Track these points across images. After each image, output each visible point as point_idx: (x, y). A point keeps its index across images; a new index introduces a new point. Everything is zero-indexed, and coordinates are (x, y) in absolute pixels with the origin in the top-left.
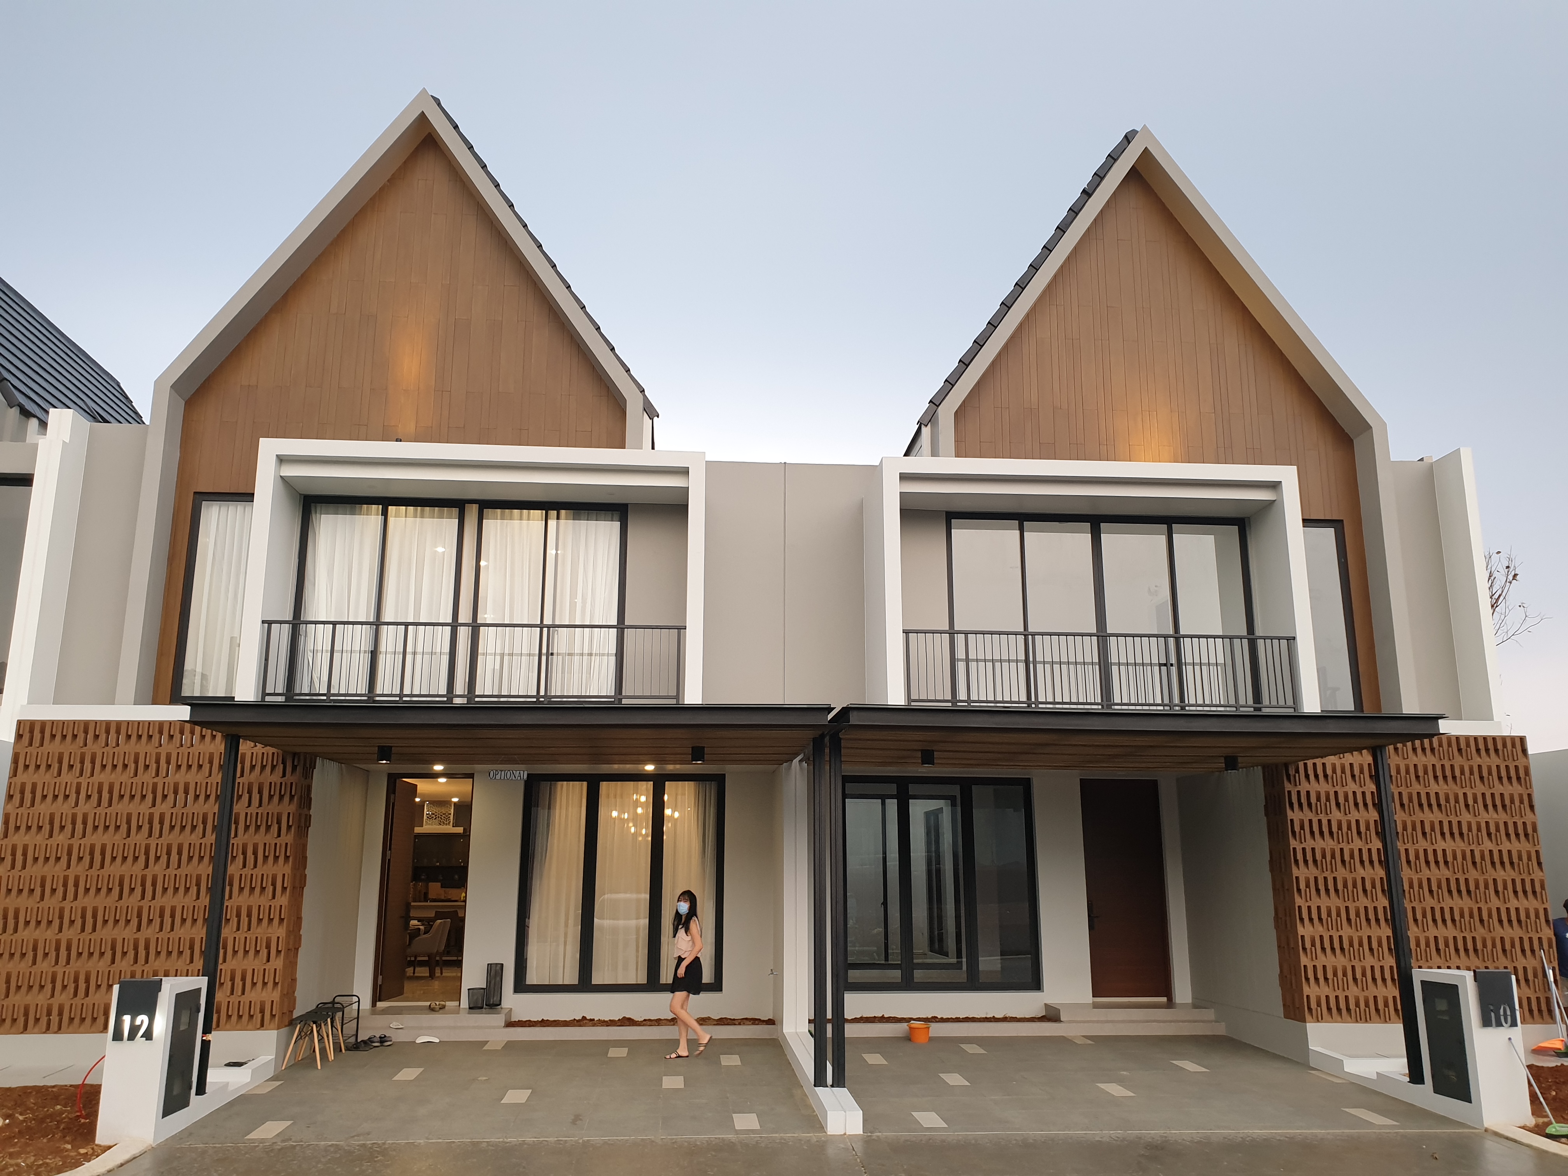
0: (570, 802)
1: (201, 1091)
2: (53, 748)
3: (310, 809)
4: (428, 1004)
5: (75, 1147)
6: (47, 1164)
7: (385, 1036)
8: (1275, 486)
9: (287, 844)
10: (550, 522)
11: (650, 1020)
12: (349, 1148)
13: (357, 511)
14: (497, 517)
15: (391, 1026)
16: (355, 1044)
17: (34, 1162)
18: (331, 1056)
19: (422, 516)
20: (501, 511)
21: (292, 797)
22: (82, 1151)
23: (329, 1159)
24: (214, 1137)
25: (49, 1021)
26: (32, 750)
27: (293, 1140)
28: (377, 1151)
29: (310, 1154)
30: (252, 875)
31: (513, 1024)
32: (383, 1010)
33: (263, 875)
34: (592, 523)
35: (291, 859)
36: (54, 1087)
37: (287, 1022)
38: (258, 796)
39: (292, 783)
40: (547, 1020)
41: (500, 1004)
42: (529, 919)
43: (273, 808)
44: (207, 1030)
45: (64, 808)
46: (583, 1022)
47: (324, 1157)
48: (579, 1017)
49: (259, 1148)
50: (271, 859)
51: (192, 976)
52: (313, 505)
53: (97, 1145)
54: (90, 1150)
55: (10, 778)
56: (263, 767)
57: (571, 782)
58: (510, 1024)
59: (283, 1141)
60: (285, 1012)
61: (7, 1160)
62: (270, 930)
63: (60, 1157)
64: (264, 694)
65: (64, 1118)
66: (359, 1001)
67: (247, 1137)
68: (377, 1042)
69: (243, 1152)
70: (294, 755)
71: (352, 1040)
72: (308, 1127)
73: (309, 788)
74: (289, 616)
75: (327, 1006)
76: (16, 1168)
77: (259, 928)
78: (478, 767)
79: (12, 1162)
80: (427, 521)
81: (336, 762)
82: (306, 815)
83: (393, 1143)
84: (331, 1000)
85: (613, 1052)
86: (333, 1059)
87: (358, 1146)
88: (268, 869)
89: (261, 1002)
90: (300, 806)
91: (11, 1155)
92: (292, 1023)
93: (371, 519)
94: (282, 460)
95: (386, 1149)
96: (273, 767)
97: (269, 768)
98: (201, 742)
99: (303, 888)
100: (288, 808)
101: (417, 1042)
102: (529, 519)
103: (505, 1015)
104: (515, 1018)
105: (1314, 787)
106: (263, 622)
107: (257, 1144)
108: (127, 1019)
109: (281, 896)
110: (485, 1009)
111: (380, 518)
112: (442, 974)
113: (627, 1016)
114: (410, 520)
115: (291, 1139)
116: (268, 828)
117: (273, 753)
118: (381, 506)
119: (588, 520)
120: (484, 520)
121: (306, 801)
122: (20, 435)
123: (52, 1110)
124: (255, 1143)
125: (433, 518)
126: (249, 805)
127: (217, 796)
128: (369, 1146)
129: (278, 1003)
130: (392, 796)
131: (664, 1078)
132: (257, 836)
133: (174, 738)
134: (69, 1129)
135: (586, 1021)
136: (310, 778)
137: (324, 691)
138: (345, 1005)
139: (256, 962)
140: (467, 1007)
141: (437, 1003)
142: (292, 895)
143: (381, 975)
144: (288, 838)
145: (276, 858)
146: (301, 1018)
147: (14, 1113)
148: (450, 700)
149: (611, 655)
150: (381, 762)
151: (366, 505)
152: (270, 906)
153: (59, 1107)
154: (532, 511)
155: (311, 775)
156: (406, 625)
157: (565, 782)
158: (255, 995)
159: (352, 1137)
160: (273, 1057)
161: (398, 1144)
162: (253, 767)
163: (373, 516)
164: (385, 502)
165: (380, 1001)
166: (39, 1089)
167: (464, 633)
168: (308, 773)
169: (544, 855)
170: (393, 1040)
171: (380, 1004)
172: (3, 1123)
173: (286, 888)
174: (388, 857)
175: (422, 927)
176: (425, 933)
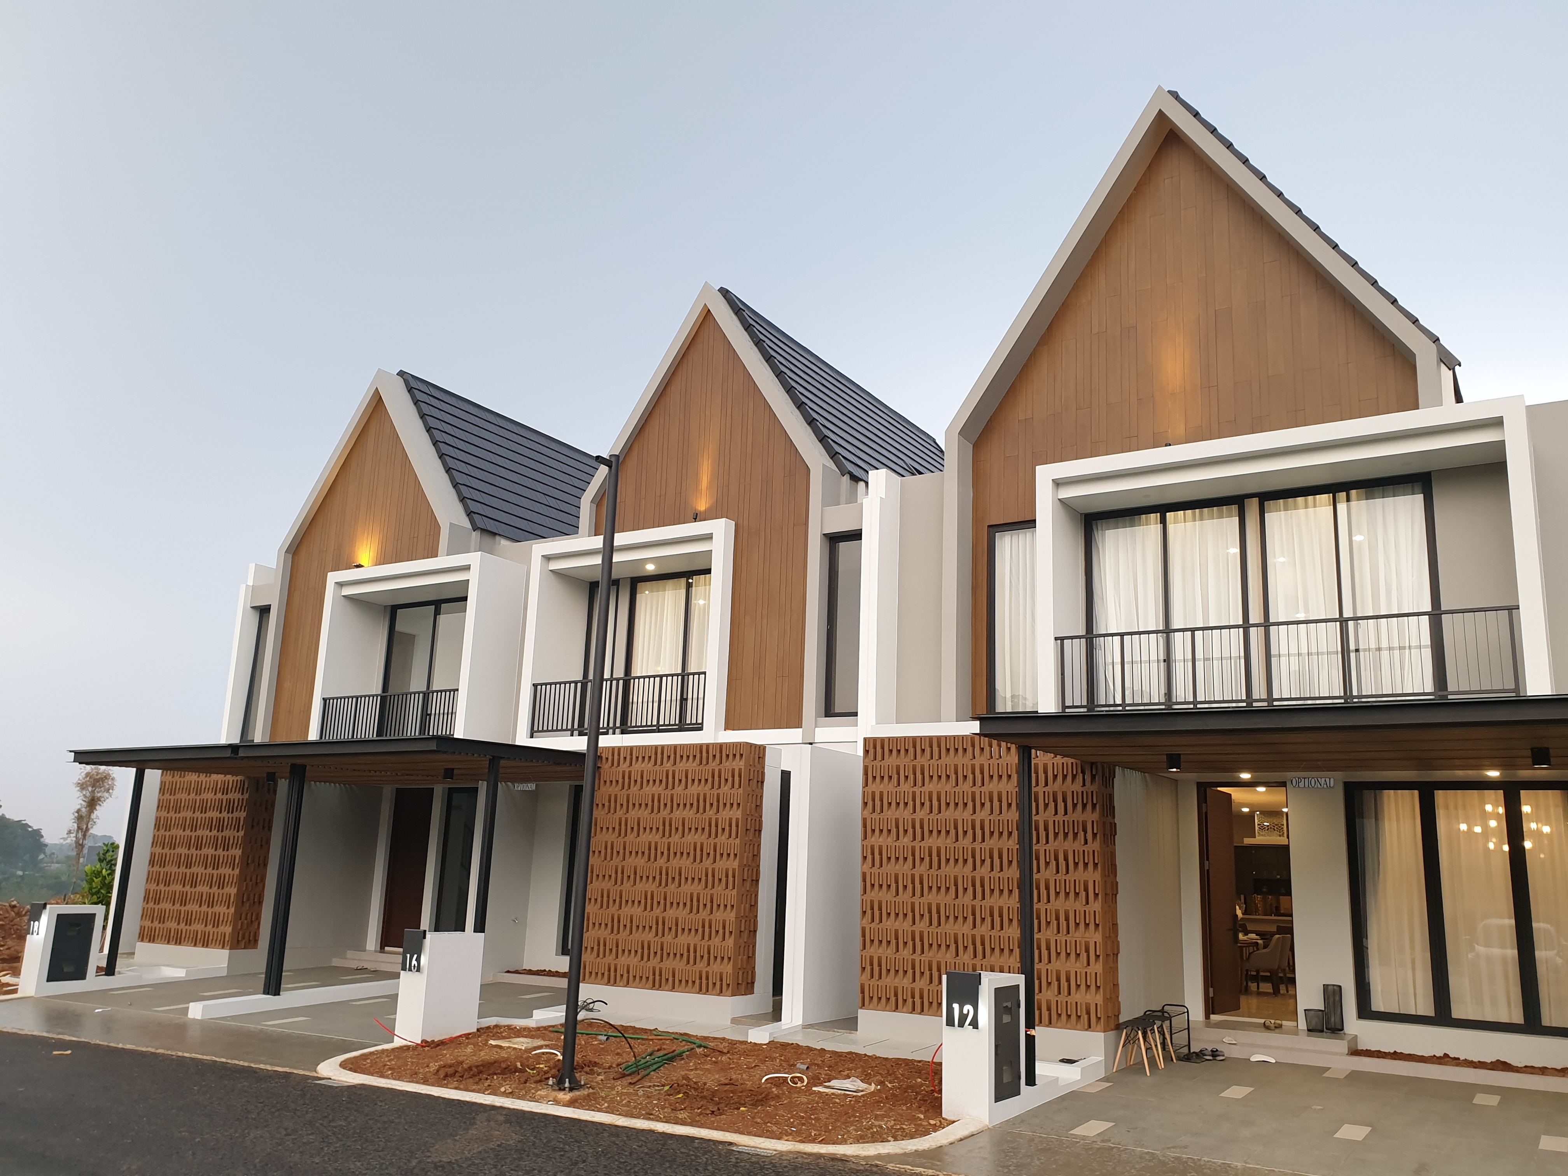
0: (1401, 812)
1: (1031, 1080)
2: (892, 761)
3: (1114, 817)
4: (1262, 1021)
5: (927, 1118)
6: (904, 1129)
7: (1217, 1050)
9: (1094, 851)
10: (1339, 506)
11: (1532, 1067)
12: (1164, 1159)
13: (1137, 522)
14: (1280, 509)
15: (1224, 1040)
16: (1186, 1055)
17: (893, 1126)
18: (1161, 1064)
19: (1201, 519)
20: (1284, 502)
21: (1094, 806)
22: (932, 1122)
23: (1143, 1166)
24: (1042, 1128)
25: (914, 1003)
26: (877, 763)
27: (1112, 1141)
28: (1191, 1166)
29: (1125, 1158)
30: (1065, 880)
31: (1359, 1053)
32: (1215, 1024)
33: (1075, 880)
34: (1389, 500)
35: (1099, 866)
36: (920, 1062)
37: (1113, 1027)
38: (1063, 804)
39: (1092, 792)
40: (1401, 1053)
41: (1342, 1029)
42: (1367, 938)
43: (1078, 816)
44: (1030, 1025)
45: (905, 814)
46: (1444, 1060)
47: (1138, 1162)
48: (1439, 1054)
49: (1080, 1143)
50: (1081, 865)
51: (1013, 973)
52: (1094, 522)
53: (943, 1119)
54: (938, 1122)
55: (864, 787)
56: (1065, 777)
57: (1399, 791)
58: (1356, 1052)
59: (1103, 1141)
60: (1110, 1015)
61: (873, 1121)
62: (1087, 935)
63: (915, 1125)
64: (1064, 707)
65: (922, 1091)
66: (1188, 1012)
67: (1071, 1132)
68: (1209, 1055)
69: (1065, 1146)
70: (1092, 764)
71: (1185, 1050)
72: (1128, 1131)
73: (1111, 797)
74: (1082, 631)
75: (1155, 1014)
76: (879, 1129)
77: (1077, 932)
78: (1290, 775)
79: (877, 1123)
80: (1207, 523)
81: (1136, 770)
82: (1111, 823)
83: (1208, 1161)
84: (1160, 1008)
85: (1480, 1099)
86: (1163, 1067)
87: (1173, 1158)
88: (1080, 875)
89: (1086, 1003)
90: (1103, 814)
91: (877, 1118)
92: (1118, 1027)
93: (1150, 528)
94: (1058, 483)
95: (1200, 1166)
96: (1074, 777)
97: (1069, 777)
98: (1007, 754)
99: (1116, 895)
100: (1091, 817)
101: (1251, 1060)
102: (1315, 506)
103: (1348, 1042)
104: (1361, 1047)
106: (1056, 639)
107: (1078, 1140)
108: (956, 1006)
109: (1094, 902)
110: (1326, 1033)
111: (1159, 527)
112: (1287, 991)
113: (1502, 1060)
114: (1189, 524)
115: (1110, 1141)
116: (1075, 835)
117: (1072, 763)
118: (1159, 514)
119: (1383, 498)
120: (1266, 514)
121: (1108, 808)
122: (852, 498)
123: (914, 1082)
124: (1076, 1139)
125: (1213, 519)
126: (1056, 813)
127: (1017, 804)
128: (1184, 1160)
129: (1102, 1007)
130: (1204, 805)
131: (1543, 1137)
132: (1066, 843)
133: (985, 750)
134: (924, 1101)
135: (1448, 1059)
136: (1111, 786)
137: (1119, 701)
138: (1172, 1015)
139: (1078, 964)
140: (1306, 1028)
141: (1273, 1021)
142: (1105, 901)
143: (1211, 987)
144: (1095, 846)
145: (1086, 865)
146: (1127, 1024)
147: (885, 1080)
148: (1250, 704)
149: (1426, 647)
150: (1171, 770)
151: (1144, 516)
152: (1085, 911)
153: (919, 1080)
154: (1318, 496)
155: (1111, 784)
156: (1193, 630)
157: (1392, 792)
158: (1080, 997)
159: (1169, 1148)
160: (1102, 1058)
161: (1214, 1163)
162: (1055, 777)
163: (1152, 526)
164: (1163, 509)
165: (1213, 1013)
166: (908, 1063)
167: (1255, 634)
168: (1108, 781)
169: (1376, 870)
170: (1226, 1055)
171: (1214, 1018)
172: (875, 1088)
173: (1098, 894)
174: (1206, 868)
175: (1260, 942)
176: (1264, 949)
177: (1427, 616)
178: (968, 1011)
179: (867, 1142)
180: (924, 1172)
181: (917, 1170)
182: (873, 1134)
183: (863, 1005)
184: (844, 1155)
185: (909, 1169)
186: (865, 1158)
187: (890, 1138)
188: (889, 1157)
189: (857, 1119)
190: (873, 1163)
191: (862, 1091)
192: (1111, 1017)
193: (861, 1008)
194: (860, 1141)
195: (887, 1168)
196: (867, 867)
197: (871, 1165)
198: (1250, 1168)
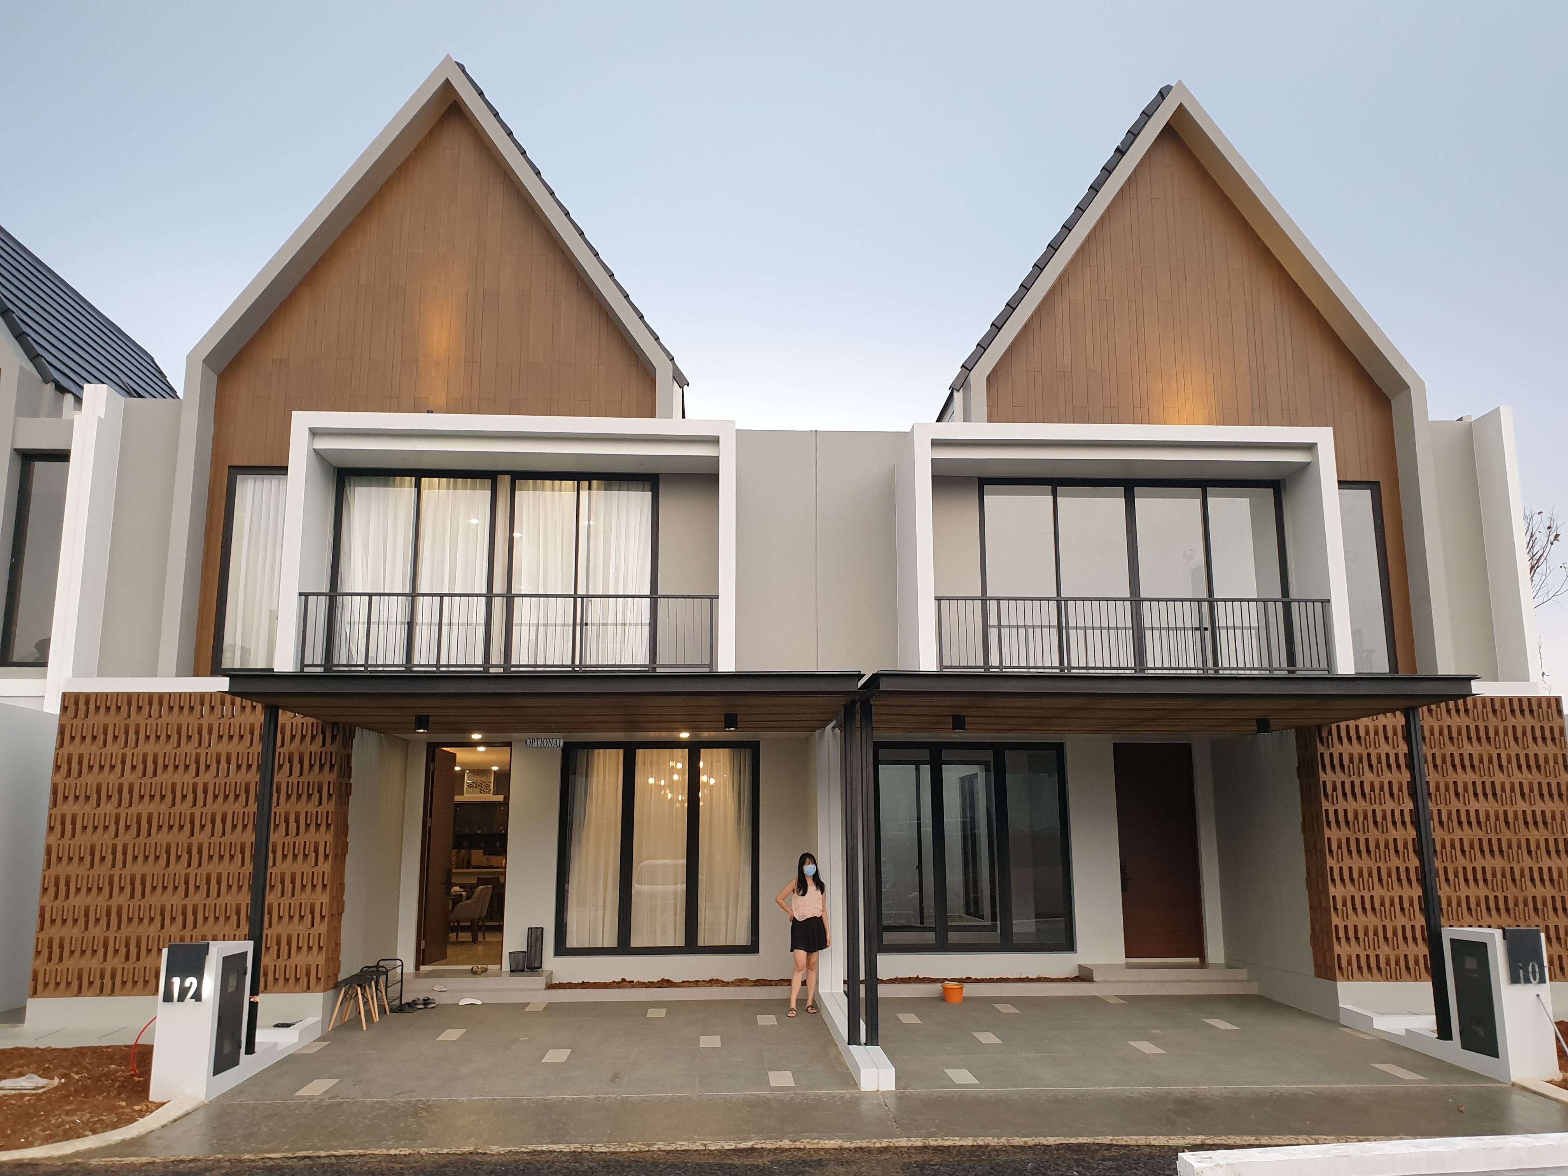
0: (607, 768)
1: (250, 1050)
2: (98, 719)
3: (350, 777)
4: (470, 967)
5: (130, 1104)
6: (103, 1120)
7: (429, 999)
8: (1310, 447)
9: (328, 812)
10: (581, 493)
11: (688, 982)
12: (394, 1105)
13: (391, 483)
14: (529, 488)
15: (434, 989)
16: (399, 1006)
17: (89, 1119)
18: (376, 1018)
19: (455, 488)
20: (533, 483)
21: (332, 766)
22: (137, 1108)
23: (375, 1115)
24: (264, 1094)
25: (102, 984)
26: (78, 722)
27: (340, 1097)
28: (422, 1108)
29: (357, 1111)
30: (295, 842)
31: (554, 986)
32: (425, 974)
33: (305, 842)
34: (624, 493)
35: (332, 826)
36: (109, 1047)
37: (332, 985)
38: (299, 765)
39: (331, 753)
40: (588, 982)
41: (541, 967)
42: (568, 883)
43: (314, 777)
44: (254, 992)
45: (110, 779)
46: (622, 984)
47: (370, 1113)
48: (618, 980)
49: (308, 1104)
50: (313, 827)
51: (239, 940)
52: (347, 477)
53: (151, 1102)
54: (144, 1106)
55: (57, 749)
56: (303, 737)
57: (608, 750)
58: (551, 986)
59: (331, 1098)
61: (63, 1117)
62: (313, 896)
63: (116, 1114)
64: (303, 665)
65: (119, 1077)
66: (402, 965)
67: (296, 1094)
68: (421, 1004)
69: (292, 1108)
70: (334, 725)
71: (397, 1002)
72: (355, 1085)
73: (349, 757)
74: (325, 589)
75: (371, 969)
76: (72, 1125)
77: (303, 894)
78: (516, 736)
79: (68, 1119)
80: (460, 492)
81: (373, 731)
82: (347, 784)
83: (437, 1100)
84: (375, 964)
85: (652, 1013)
86: (378, 1020)
88: (311, 837)
89: (306, 965)
90: (341, 775)
91: (67, 1113)
92: (337, 986)
93: (404, 491)
94: (314, 433)
95: (429, 1106)
96: (313, 737)
97: (308, 738)
98: (241, 713)
99: (345, 855)
100: (329, 777)
101: (460, 1004)
102: (560, 491)
103: (546, 977)
104: (555, 981)
105: (1346, 749)
106: (300, 594)
107: (305, 1101)
108: (176, 981)
109: (324, 862)
110: (527, 971)
111: (413, 490)
112: (484, 938)
113: (666, 979)
114: (443, 492)
115: (338, 1096)
116: (309, 796)
117: (313, 723)
118: (414, 478)
119: (619, 490)
120: (516, 492)
121: (346, 770)
122: (55, 411)
123: (107, 1069)
124: (303, 1100)
125: (466, 490)
126: (291, 774)
127: (258, 766)
128: (414, 1103)
129: (324, 967)
130: (432, 765)
131: (701, 1037)
132: (299, 805)
133: (215, 709)
134: (124, 1087)
135: (625, 983)
136: (350, 747)
137: (361, 661)
138: (388, 969)
139: (301, 927)
140: (509, 970)
141: (479, 966)
142: (335, 862)
143: (423, 939)
144: (329, 806)
145: (318, 826)
146: (346, 981)
147: (70, 1072)
148: (487, 670)
149: (645, 625)
150: (419, 731)
151: (398, 478)
152: (313, 872)
153: (113, 1066)
154: (564, 482)
155: (350, 745)
156: (442, 596)
157: (602, 750)
158: (301, 959)
159: (397, 1094)
160: (320, 1018)
161: (442, 1101)
162: (293, 737)
163: (406, 489)
164: (418, 474)
165: (423, 965)
166: (95, 1051)
167: (498, 604)
168: (347, 743)
169: (582, 822)
170: (437, 1003)
171: (423, 968)
172: (59, 1082)
173: (328, 855)
174: (429, 825)
175: (464, 894)
176: (467, 900)
177: (649, 599)
178: (191, 984)
179: (59, 1141)
180: (137, 1160)
181: (127, 1160)
182: (65, 1132)
183: (34, 994)
184: (33, 1159)
185: (117, 1161)
186: (60, 1158)
187: (87, 1133)
188: (91, 1153)
189: (43, 1118)
190: (72, 1162)
191: (43, 1087)
192: (331, 976)
193: (31, 997)
194: (49, 1141)
195: (91, 1164)
196: (54, 839)
197: (71, 1164)
198: (474, 1100)
